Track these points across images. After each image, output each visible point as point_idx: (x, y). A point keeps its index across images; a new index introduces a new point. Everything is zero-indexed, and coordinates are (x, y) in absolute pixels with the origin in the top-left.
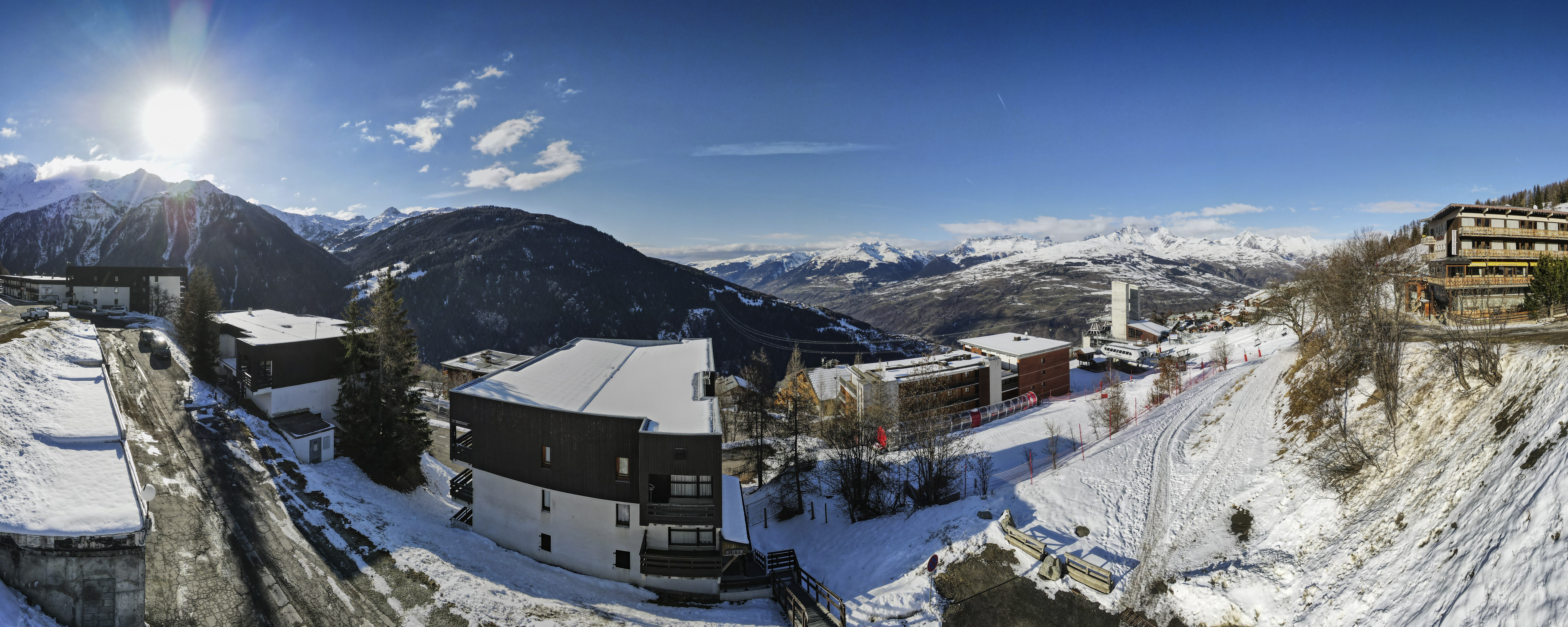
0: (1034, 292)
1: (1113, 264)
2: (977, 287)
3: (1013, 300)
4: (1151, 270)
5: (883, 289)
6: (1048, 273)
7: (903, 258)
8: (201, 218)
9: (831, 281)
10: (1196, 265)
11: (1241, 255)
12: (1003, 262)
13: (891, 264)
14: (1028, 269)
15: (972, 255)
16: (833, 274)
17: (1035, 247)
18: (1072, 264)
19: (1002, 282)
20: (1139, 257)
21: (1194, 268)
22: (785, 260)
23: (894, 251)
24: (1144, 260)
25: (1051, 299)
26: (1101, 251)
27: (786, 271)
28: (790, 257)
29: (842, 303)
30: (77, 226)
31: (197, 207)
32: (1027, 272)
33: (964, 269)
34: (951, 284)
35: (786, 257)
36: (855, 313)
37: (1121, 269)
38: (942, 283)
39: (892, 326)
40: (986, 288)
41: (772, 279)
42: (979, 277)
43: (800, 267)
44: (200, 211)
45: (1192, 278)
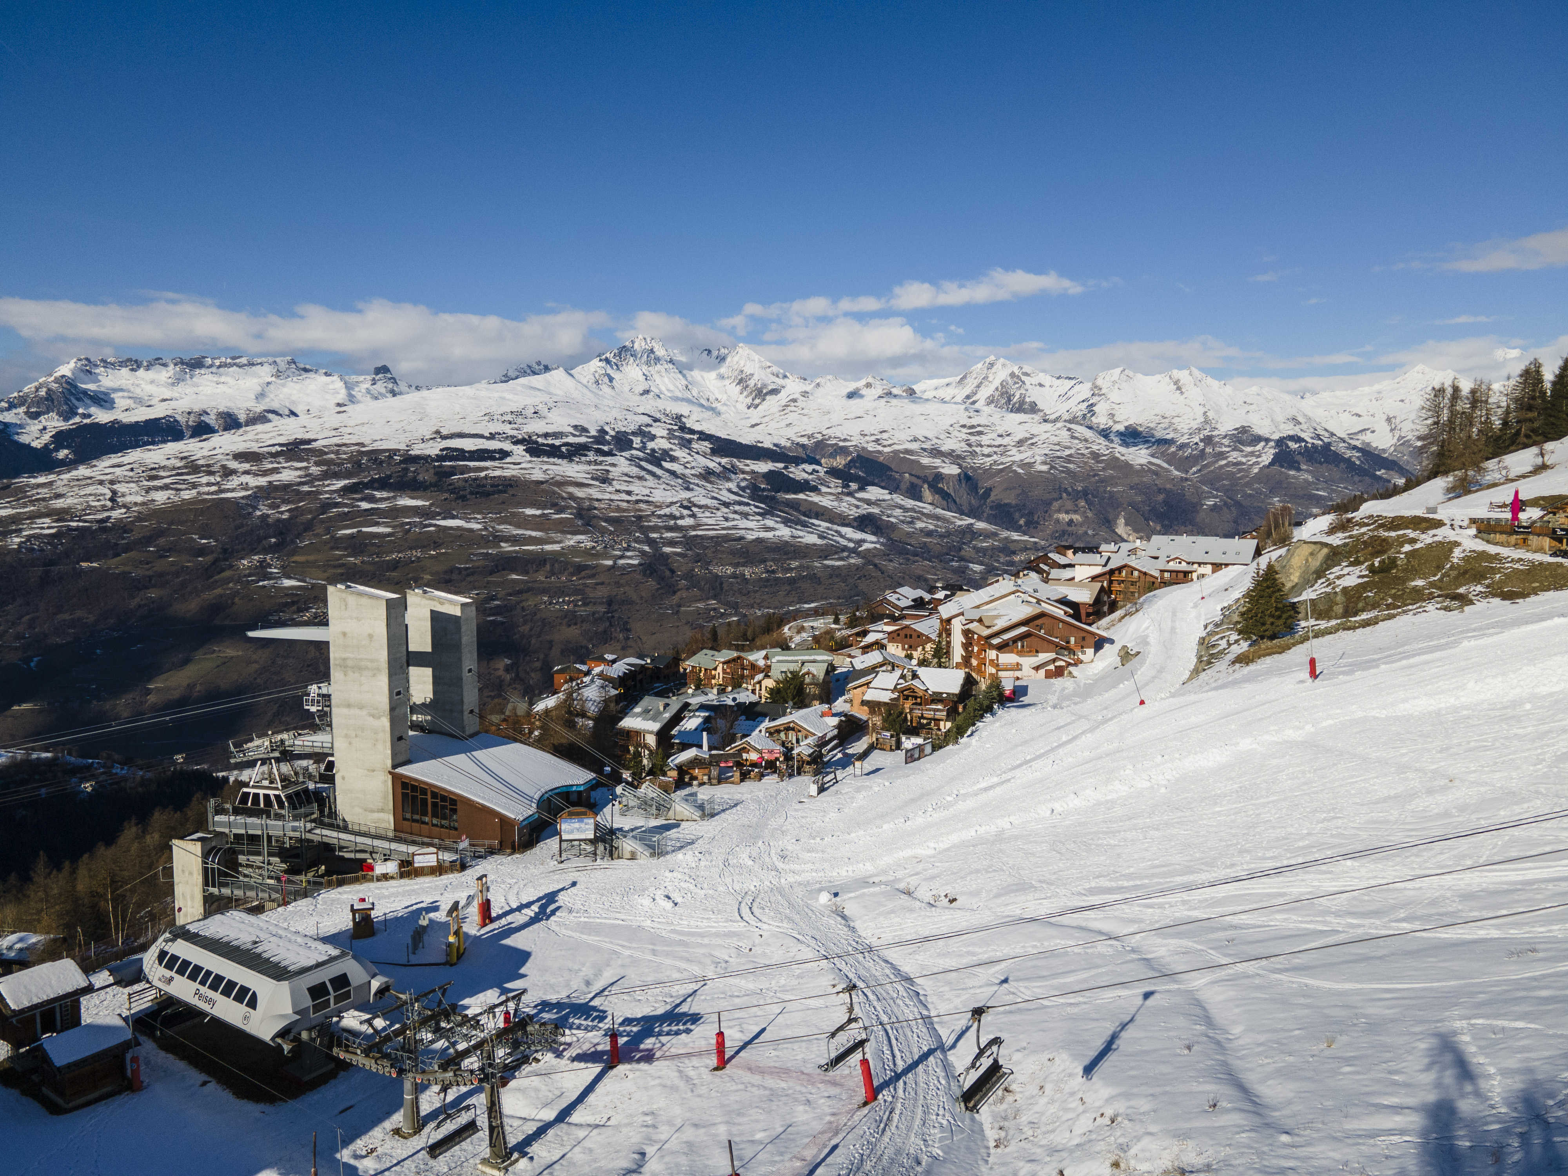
1: (591, 456)
2: (122, 527)
3: (262, 571)
4: (707, 475)
6: (383, 483)
10: (840, 462)
12: (225, 445)
14: (315, 470)
17: (340, 397)
18: (461, 454)
19: (223, 509)
20: (671, 436)
21: (833, 472)
24: (686, 444)
26: (552, 416)
32: (311, 480)
33: (69, 465)
37: (615, 472)
40: (161, 532)
42: (132, 494)
45: (826, 502)
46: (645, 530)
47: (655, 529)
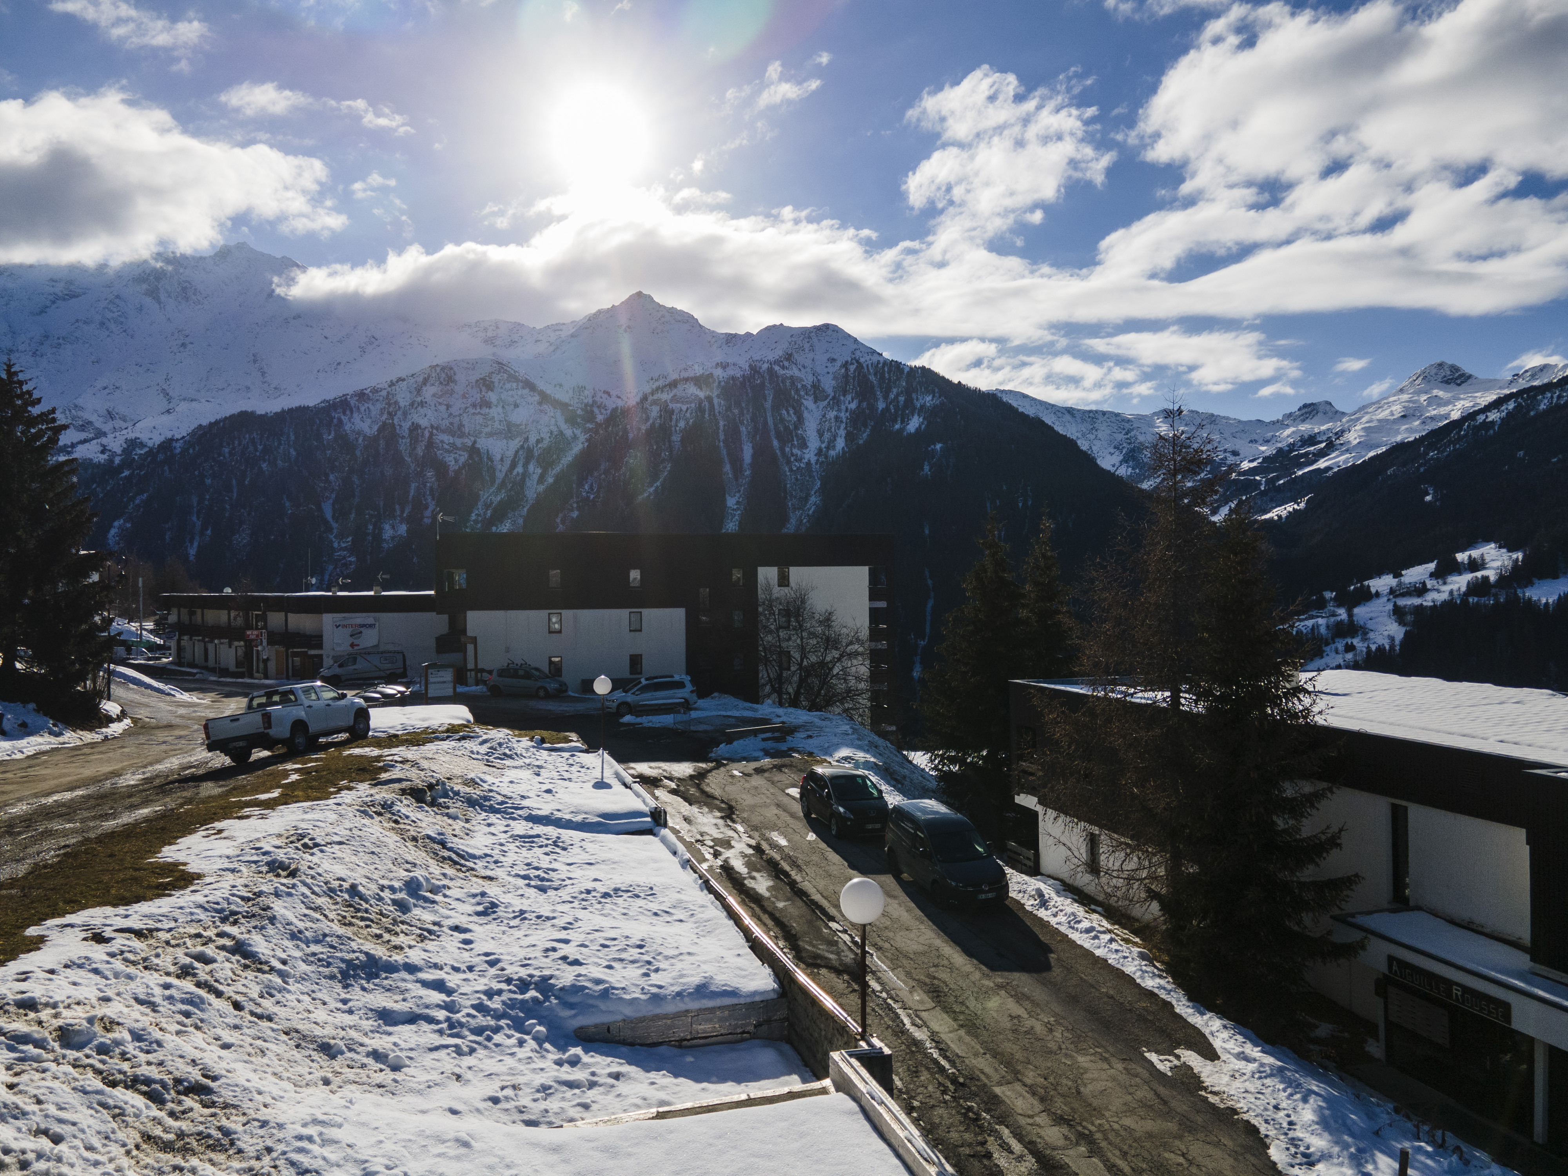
8: (820, 434)
30: (450, 459)
31: (809, 403)
44: (817, 414)
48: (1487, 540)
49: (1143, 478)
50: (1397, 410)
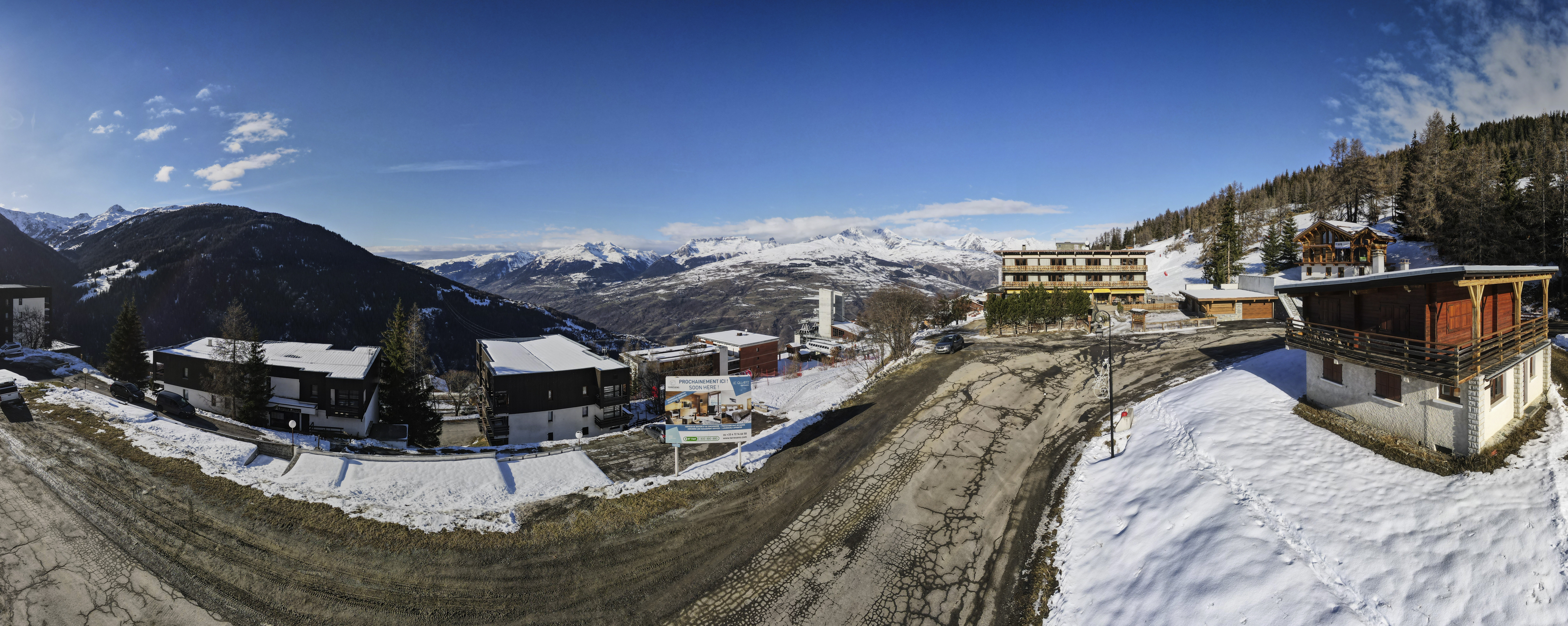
0: (758, 293)
1: (837, 265)
2: (701, 287)
3: (737, 301)
4: (875, 271)
5: (607, 289)
6: (772, 275)
7: (627, 258)
9: (556, 281)
10: (920, 267)
11: (965, 256)
12: (727, 263)
13: (616, 264)
14: (752, 270)
15: (696, 255)
16: (557, 274)
17: (760, 248)
18: (796, 265)
19: (726, 282)
20: (863, 258)
21: (918, 271)
22: (510, 260)
23: (618, 251)
24: (868, 261)
25: (775, 301)
26: (824, 252)
27: (510, 270)
28: (515, 256)
29: (566, 303)
32: (751, 273)
33: (689, 269)
34: (676, 285)
35: (510, 256)
36: (579, 312)
37: (844, 271)
38: (666, 284)
39: (616, 326)
40: (710, 289)
41: (497, 279)
42: (704, 278)
43: (524, 267)
45: (915, 281)
46: (854, 290)
47: (858, 290)
48: (130, 259)
49: (32, 234)
50: (106, 218)
